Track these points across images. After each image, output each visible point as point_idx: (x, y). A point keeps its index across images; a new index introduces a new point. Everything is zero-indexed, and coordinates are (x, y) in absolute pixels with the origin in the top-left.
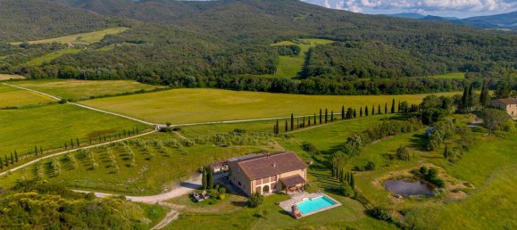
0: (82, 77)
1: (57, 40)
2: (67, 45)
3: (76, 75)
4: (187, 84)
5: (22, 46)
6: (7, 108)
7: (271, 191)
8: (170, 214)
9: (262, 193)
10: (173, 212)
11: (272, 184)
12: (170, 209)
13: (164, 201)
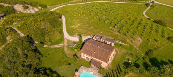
7: (89, 60)
8: (60, 45)
9: (85, 58)
10: (62, 45)
11: (90, 58)
12: (64, 43)
13: (67, 40)
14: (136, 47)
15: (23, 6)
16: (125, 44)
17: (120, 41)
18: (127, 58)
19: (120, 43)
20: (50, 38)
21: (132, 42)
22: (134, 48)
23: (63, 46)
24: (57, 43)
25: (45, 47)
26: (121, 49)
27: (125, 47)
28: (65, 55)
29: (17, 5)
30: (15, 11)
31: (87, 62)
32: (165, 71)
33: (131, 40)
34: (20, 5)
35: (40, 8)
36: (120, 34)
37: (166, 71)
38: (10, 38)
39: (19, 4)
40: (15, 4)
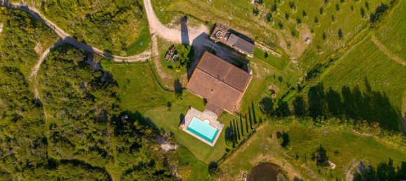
8: (145, 53)
10: (149, 53)
12: (151, 47)
13: (158, 37)
14: (293, 60)
16: (274, 53)
17: (266, 44)
19: (265, 49)
22: (290, 63)
23: (152, 58)
25: (116, 60)
26: (264, 66)
28: (160, 84)
31: (199, 98)
33: (288, 40)
36: (268, 26)
38: (42, 48)
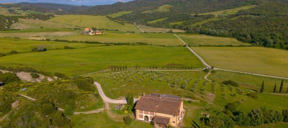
0: (209, 34)
1: (211, 13)
2: (214, 16)
3: (207, 32)
4: (265, 44)
5: (195, 16)
6: (161, 46)
7: (150, 120)
8: (100, 109)
9: (143, 119)
10: (102, 109)
11: (150, 117)
12: (104, 107)
13: (109, 103)
14: (209, 103)
15: (31, 74)
16: (194, 100)
17: (186, 97)
18: (202, 113)
20: (82, 103)
21: (203, 97)
23: (105, 110)
24: (94, 108)
25: (75, 114)
26: (191, 106)
27: (195, 104)
28: (111, 120)
29: (22, 72)
30: (18, 80)
31: (146, 123)
32: (257, 116)
33: (200, 95)
34: (27, 73)
35: (56, 78)
36: (183, 90)
37: (259, 116)
38: (18, 105)
39: (25, 72)
40: (20, 72)
